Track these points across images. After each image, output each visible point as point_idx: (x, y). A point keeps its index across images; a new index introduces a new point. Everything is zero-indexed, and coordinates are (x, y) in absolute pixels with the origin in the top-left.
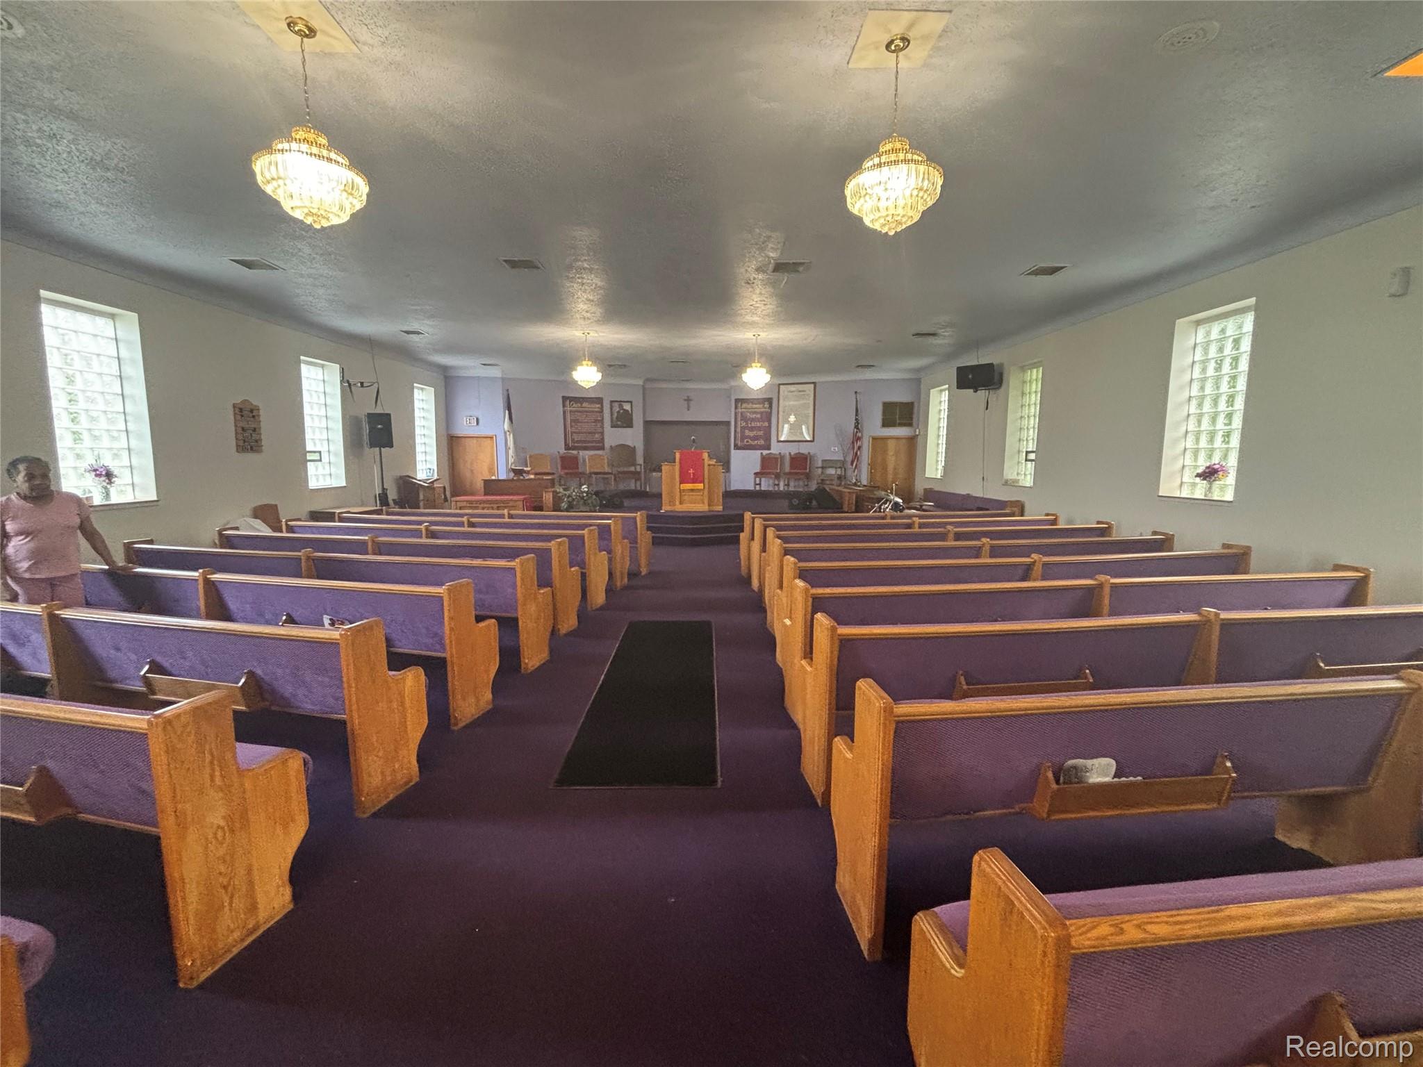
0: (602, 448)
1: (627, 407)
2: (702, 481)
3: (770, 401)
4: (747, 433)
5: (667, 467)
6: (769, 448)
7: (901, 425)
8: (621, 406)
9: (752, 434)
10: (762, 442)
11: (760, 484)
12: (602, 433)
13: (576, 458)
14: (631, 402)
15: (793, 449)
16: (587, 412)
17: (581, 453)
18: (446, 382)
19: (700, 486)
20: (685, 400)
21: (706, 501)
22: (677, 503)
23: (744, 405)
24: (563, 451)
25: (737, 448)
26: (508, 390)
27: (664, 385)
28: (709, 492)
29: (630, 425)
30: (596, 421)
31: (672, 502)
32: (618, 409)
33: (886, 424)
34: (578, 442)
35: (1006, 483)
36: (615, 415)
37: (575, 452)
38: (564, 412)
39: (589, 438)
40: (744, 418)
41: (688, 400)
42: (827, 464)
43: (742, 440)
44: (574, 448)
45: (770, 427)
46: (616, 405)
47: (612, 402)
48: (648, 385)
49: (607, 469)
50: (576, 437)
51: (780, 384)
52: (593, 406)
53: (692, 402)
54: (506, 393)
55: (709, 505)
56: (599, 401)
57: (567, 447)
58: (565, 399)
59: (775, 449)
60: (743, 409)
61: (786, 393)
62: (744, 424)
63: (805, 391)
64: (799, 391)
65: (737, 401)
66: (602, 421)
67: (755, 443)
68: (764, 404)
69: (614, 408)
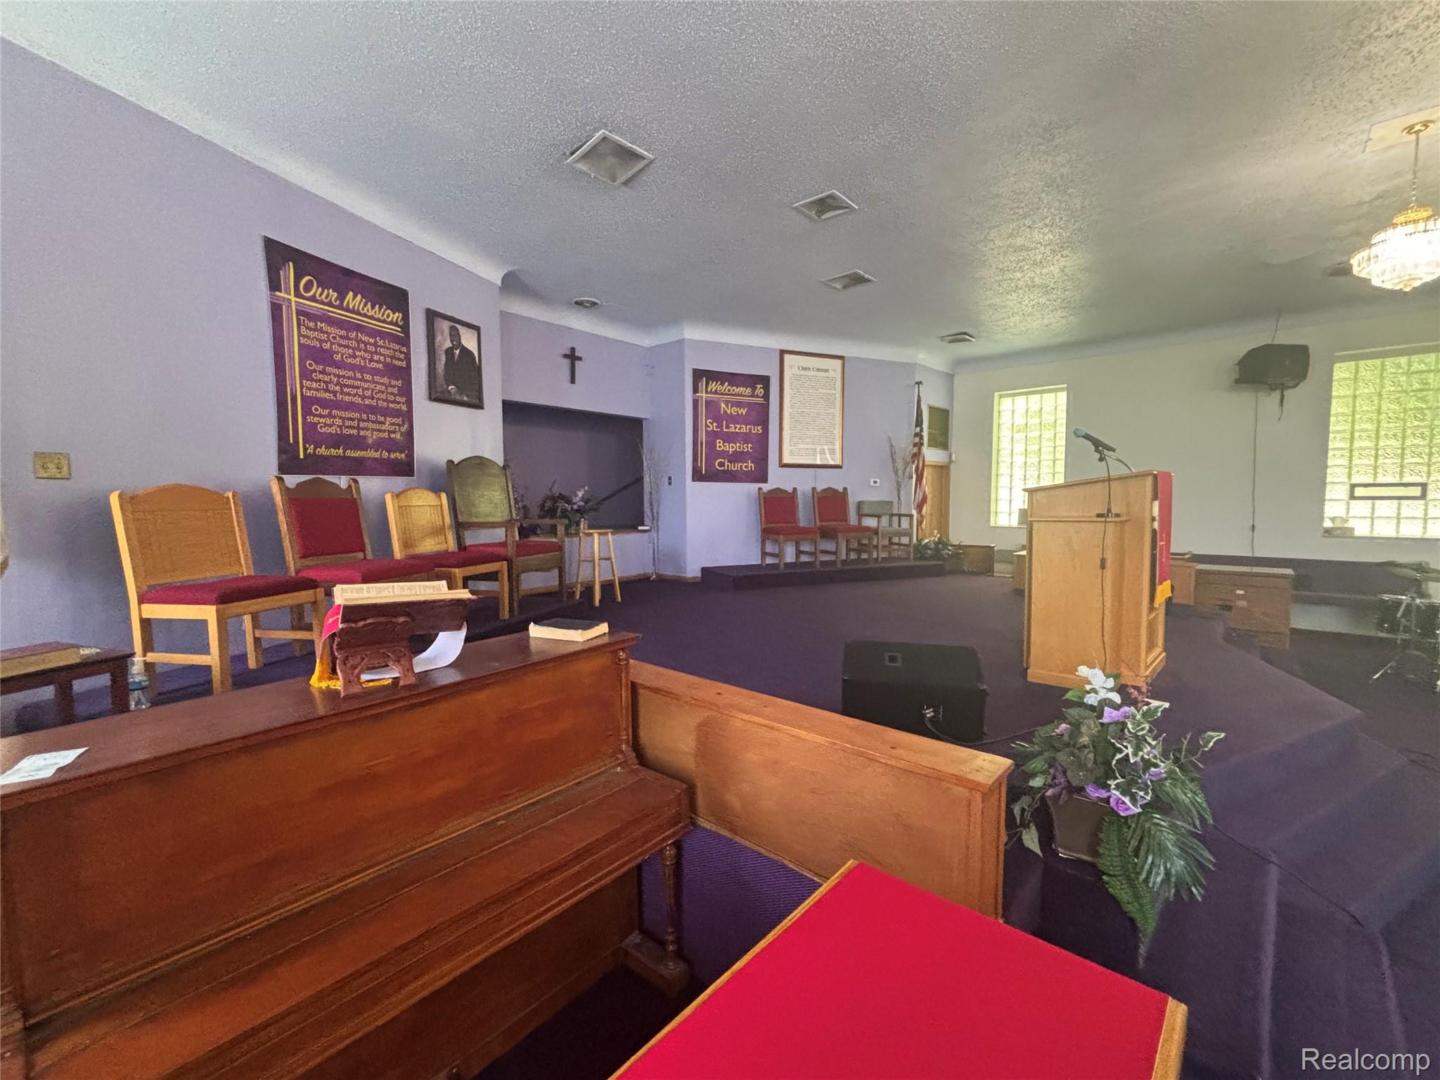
0: (409, 469)
1: (469, 341)
3: (763, 381)
4: (719, 443)
6: (765, 480)
7: (940, 445)
9: (730, 448)
10: (750, 465)
12: (408, 416)
14: (478, 329)
16: (359, 328)
20: (566, 356)
23: (713, 386)
24: (276, 473)
25: (699, 476)
29: (474, 401)
30: (389, 371)
32: (448, 344)
34: (336, 441)
35: (1328, 532)
36: (442, 360)
38: (276, 310)
39: (367, 428)
40: (715, 415)
42: (865, 508)
43: (710, 461)
44: (329, 464)
45: (764, 435)
46: (446, 325)
47: (431, 314)
50: (329, 424)
51: (782, 352)
52: (376, 312)
53: (581, 365)
56: (396, 298)
57: (295, 461)
58: (275, 253)
59: (777, 479)
60: (711, 392)
61: (795, 371)
62: (713, 427)
63: (826, 371)
64: (818, 370)
65: (698, 375)
66: (404, 374)
67: (737, 467)
68: (754, 389)
69: (439, 339)
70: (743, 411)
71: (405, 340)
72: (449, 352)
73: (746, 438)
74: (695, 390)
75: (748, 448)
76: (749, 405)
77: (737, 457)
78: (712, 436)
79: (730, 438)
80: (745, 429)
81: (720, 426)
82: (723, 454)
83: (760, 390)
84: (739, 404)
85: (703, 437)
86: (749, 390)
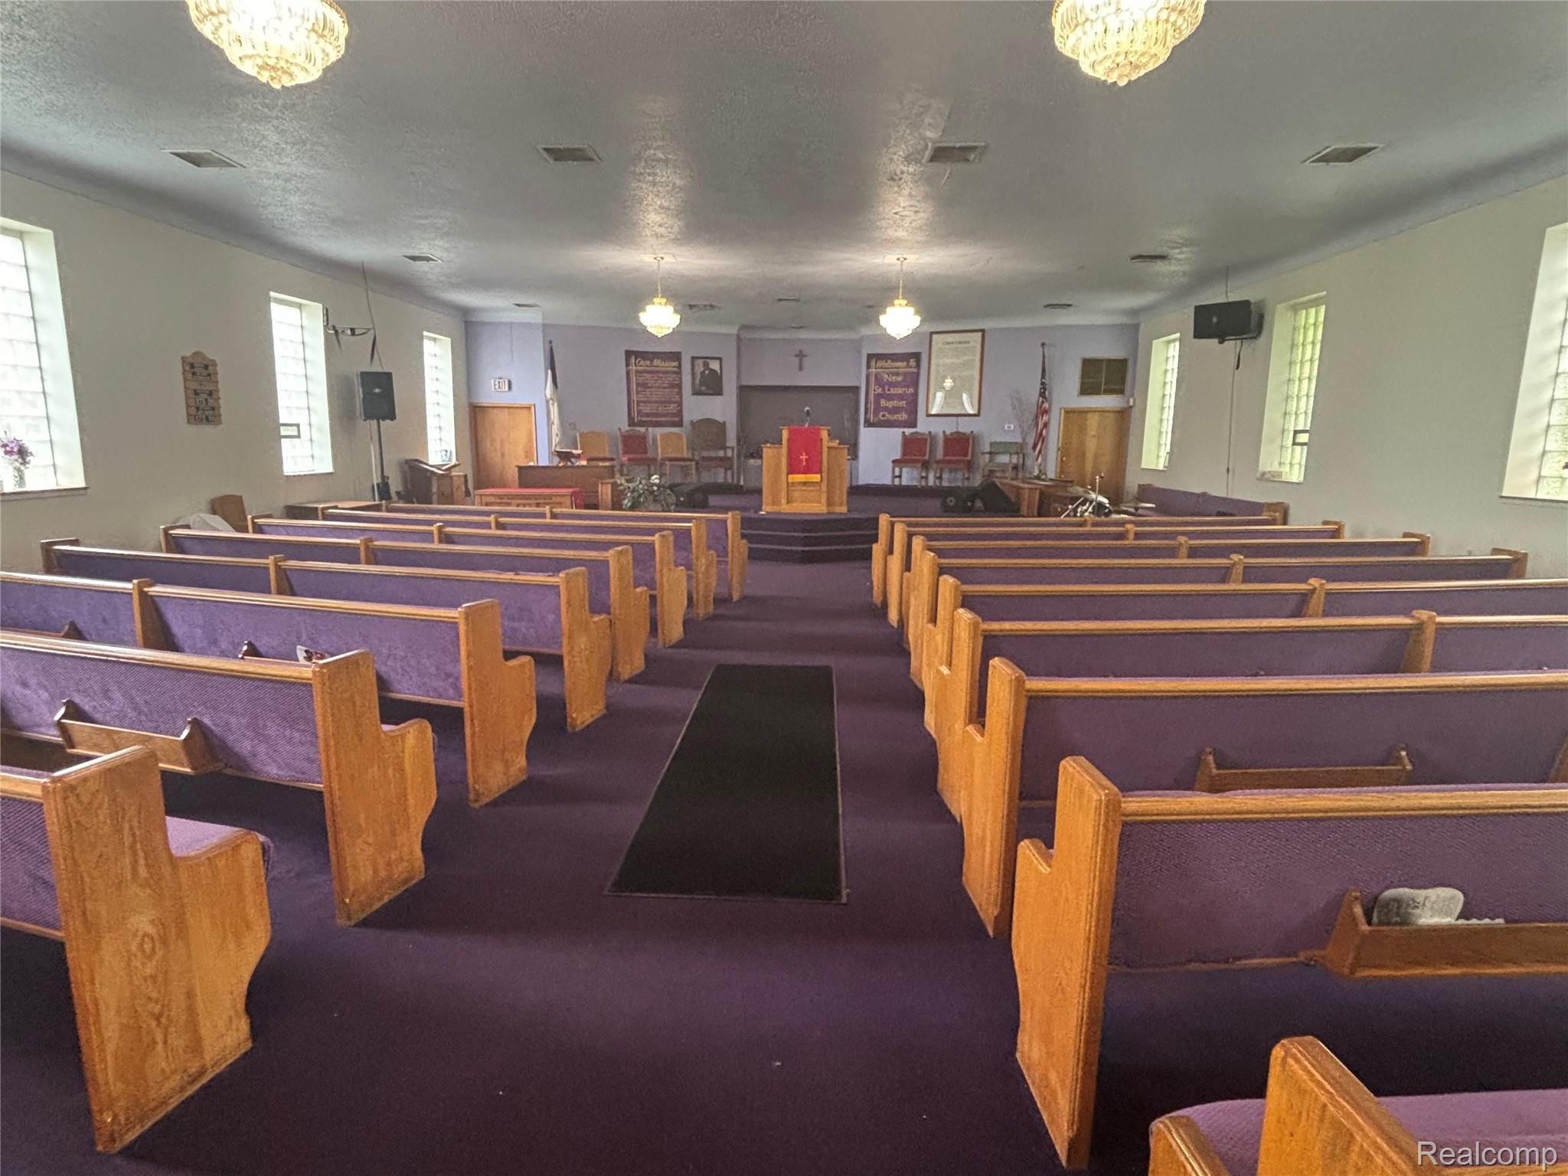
0: (680, 424)
1: (715, 365)
2: (820, 472)
3: (917, 356)
4: (883, 402)
5: (769, 450)
6: (914, 425)
7: (1108, 392)
8: (706, 365)
9: (890, 404)
10: (904, 416)
11: (900, 477)
12: (680, 404)
13: (643, 438)
14: (720, 359)
15: (949, 427)
16: (658, 372)
17: (650, 429)
18: (466, 328)
19: (816, 478)
20: (796, 356)
21: (824, 500)
22: (784, 501)
23: (880, 364)
24: (625, 427)
25: (869, 424)
26: (551, 342)
27: (766, 335)
28: (828, 485)
29: (719, 392)
30: (672, 386)
31: (775, 502)
32: (702, 369)
33: (1086, 389)
34: (648, 415)
35: (1263, 477)
36: (699, 377)
37: (643, 430)
38: (628, 373)
39: (661, 409)
40: (879, 381)
41: (801, 355)
42: (997, 449)
43: (876, 413)
44: (642, 424)
45: (916, 394)
46: (700, 362)
47: (693, 358)
48: (745, 335)
49: (686, 454)
50: (646, 409)
51: (932, 333)
52: (667, 364)
53: (805, 359)
54: (548, 347)
55: (829, 503)
56: (676, 356)
57: (632, 423)
58: (629, 354)
59: (923, 426)
60: (879, 368)
61: (940, 345)
62: (879, 391)
63: (968, 342)
64: (960, 343)
65: (870, 357)
66: (679, 386)
67: (895, 417)
68: (908, 361)
69: (696, 368)
70: (900, 378)
71: (679, 373)
72: (703, 373)
73: (901, 397)
74: (868, 367)
75: (903, 403)
76: (905, 374)
77: (895, 410)
78: (878, 397)
79: (890, 398)
80: (900, 391)
81: (884, 390)
82: (886, 409)
83: (912, 362)
84: (897, 374)
85: (872, 398)
86: (905, 364)
